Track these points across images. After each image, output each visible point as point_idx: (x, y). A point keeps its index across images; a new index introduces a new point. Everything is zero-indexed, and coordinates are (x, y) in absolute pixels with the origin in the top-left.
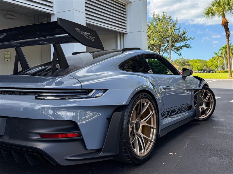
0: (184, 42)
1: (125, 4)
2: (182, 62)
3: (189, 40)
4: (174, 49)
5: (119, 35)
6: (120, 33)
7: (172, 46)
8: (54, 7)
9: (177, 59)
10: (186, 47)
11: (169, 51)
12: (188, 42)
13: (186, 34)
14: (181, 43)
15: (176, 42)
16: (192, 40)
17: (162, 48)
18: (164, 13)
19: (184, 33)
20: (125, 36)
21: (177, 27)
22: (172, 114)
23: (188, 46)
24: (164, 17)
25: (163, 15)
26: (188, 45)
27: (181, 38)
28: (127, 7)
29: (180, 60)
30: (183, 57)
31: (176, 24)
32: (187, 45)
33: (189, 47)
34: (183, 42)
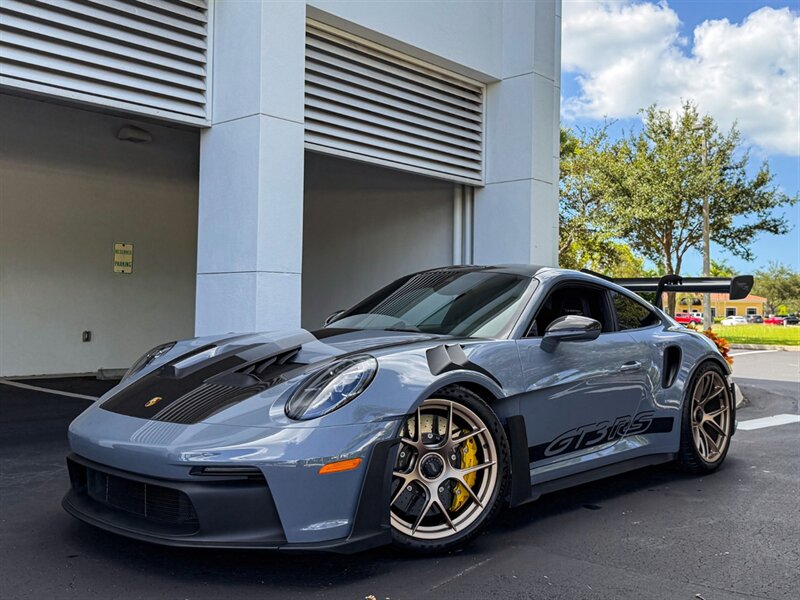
0: (762, 214)
1: (479, 88)
2: (778, 284)
3: (777, 206)
4: (724, 237)
5: (458, 192)
6: (463, 186)
7: (719, 226)
8: (208, 107)
9: (762, 275)
10: (769, 229)
12: (775, 213)
13: (768, 184)
14: (748, 215)
15: (731, 211)
16: (789, 204)
17: (677, 233)
18: (687, 107)
19: (761, 182)
20: (478, 195)
21: (735, 157)
23: (775, 226)
24: (687, 122)
25: (683, 115)
26: (775, 221)
27: (748, 197)
28: (484, 99)
29: (772, 277)
30: (785, 267)
31: (730, 146)
32: (772, 223)
33: (780, 229)
34: (756, 214)
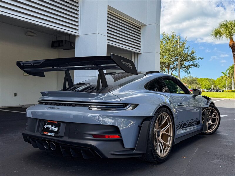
0: (193, 62)
1: (140, 27)
2: (190, 80)
3: (198, 60)
4: (183, 67)
5: (133, 55)
6: (135, 53)
7: (181, 65)
8: (79, 30)
9: (185, 78)
10: (195, 66)
11: (178, 69)
12: (197, 62)
13: (194, 54)
14: (190, 62)
15: (185, 61)
16: (201, 59)
17: (171, 66)
18: (173, 32)
19: (193, 53)
20: (139, 56)
21: (186, 46)
22: (184, 127)
23: (196, 65)
24: (173, 36)
25: (172, 35)
26: (196, 64)
27: (190, 57)
28: (142, 30)
29: (188, 78)
30: (191, 76)
31: (185, 43)
32: (195, 64)
33: (198, 66)
34: (192, 62)
